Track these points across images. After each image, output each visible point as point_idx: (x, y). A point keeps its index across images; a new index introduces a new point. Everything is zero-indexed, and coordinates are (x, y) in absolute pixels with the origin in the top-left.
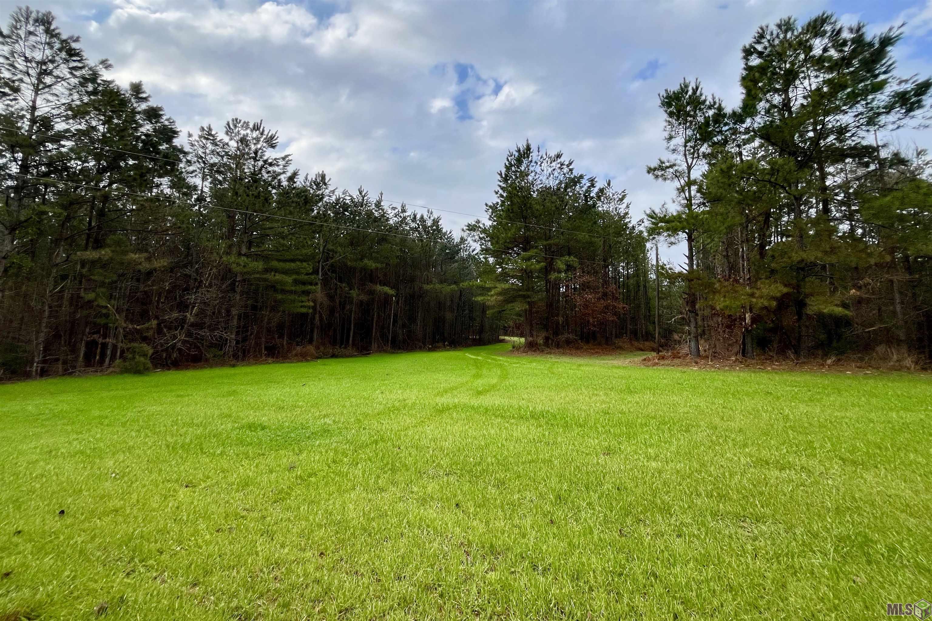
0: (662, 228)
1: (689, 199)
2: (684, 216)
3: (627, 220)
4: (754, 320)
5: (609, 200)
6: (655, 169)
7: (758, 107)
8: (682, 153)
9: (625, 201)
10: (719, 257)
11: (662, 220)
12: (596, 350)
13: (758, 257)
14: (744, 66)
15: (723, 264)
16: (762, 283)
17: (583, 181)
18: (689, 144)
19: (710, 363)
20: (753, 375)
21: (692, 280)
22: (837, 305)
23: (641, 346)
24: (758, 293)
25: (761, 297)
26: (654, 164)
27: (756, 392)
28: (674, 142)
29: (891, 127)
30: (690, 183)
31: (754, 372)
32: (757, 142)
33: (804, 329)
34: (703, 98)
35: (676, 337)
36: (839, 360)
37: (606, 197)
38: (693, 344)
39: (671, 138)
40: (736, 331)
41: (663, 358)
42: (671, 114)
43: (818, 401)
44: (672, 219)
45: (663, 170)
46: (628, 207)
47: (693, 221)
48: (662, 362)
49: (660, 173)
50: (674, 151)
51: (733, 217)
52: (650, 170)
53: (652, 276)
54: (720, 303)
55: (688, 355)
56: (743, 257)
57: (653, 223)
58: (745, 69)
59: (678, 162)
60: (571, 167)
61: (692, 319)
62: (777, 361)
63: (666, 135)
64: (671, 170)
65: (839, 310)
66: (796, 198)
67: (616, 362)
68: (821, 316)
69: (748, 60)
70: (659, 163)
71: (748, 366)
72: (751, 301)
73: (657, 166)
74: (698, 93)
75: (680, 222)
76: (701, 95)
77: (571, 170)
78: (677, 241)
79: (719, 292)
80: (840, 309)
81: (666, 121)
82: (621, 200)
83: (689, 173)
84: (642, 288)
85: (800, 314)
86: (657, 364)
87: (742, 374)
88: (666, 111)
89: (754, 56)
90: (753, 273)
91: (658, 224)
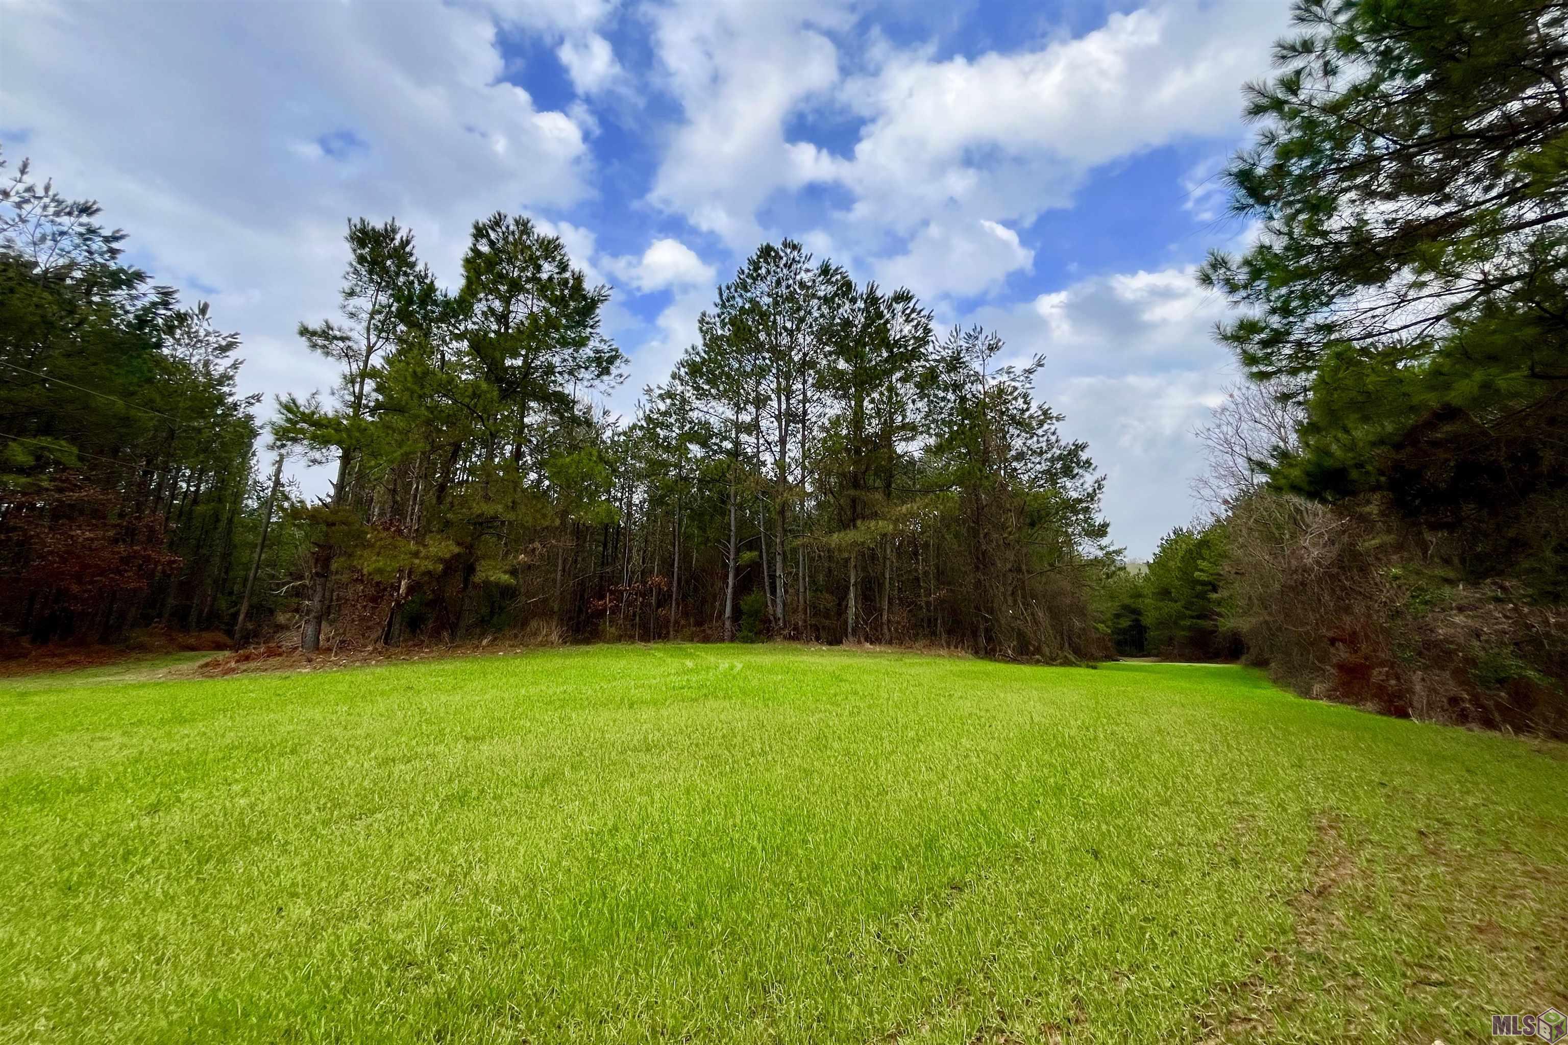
0: (302, 431)
1: (359, 397)
2: (345, 422)
3: (226, 389)
4: (410, 590)
5: (195, 341)
6: (314, 333)
7: (475, 307)
8: (365, 324)
9: (233, 355)
10: (381, 489)
11: (308, 418)
12: (71, 658)
13: (434, 501)
14: (471, 245)
15: (385, 502)
16: (431, 538)
17: (142, 288)
18: (377, 317)
19: (333, 658)
20: (393, 669)
21: (333, 524)
22: (505, 572)
23: (192, 641)
24: (423, 552)
25: (427, 558)
26: (315, 324)
27: (394, 689)
28: (354, 302)
29: (586, 383)
30: (364, 374)
31: (395, 665)
32: (465, 345)
33: (467, 601)
34: (413, 259)
35: (282, 618)
36: (495, 639)
37: (188, 333)
38: (310, 630)
39: (352, 294)
40: (383, 605)
41: (247, 658)
42: (361, 259)
43: (461, 688)
44: (325, 422)
45: (327, 338)
46: (235, 366)
47: (357, 434)
48: (244, 667)
49: (320, 342)
50: (352, 315)
51: (416, 441)
52: (304, 332)
53: (250, 502)
54: (370, 563)
55: (297, 648)
56: (415, 496)
57: (288, 420)
58: (472, 250)
59: (354, 335)
60: (115, 245)
61: (319, 588)
62: (427, 647)
63: (347, 286)
64: (341, 344)
65: (505, 578)
66: (491, 434)
67: (130, 678)
68: (487, 583)
69: (477, 241)
70: (324, 324)
71: (389, 657)
72: (412, 563)
73: (319, 330)
74: (408, 249)
75: (336, 430)
76: (411, 254)
77: (113, 252)
78: (324, 460)
79: (372, 546)
80: (507, 577)
81: (351, 265)
82: (224, 349)
83: (368, 357)
84: (223, 524)
85: (466, 581)
86: (233, 670)
87: (378, 670)
88: (354, 250)
89: (484, 241)
90: (424, 523)
91: (297, 423)
